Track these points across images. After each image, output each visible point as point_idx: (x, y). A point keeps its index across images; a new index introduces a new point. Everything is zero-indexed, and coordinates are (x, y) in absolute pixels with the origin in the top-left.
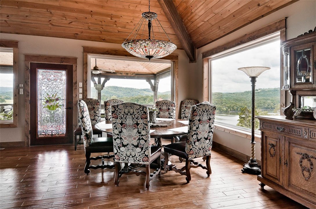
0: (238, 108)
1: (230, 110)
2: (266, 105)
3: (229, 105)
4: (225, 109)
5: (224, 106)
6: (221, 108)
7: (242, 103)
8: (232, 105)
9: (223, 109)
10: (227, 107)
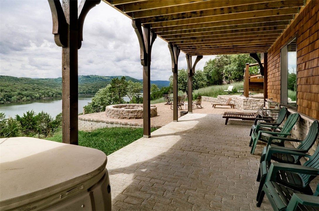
0: (53, 94)
1: (45, 97)
2: (82, 90)
3: (43, 91)
4: (38, 95)
5: (36, 92)
6: (33, 95)
7: (58, 89)
8: (47, 91)
9: (35, 95)
10: (40, 93)
